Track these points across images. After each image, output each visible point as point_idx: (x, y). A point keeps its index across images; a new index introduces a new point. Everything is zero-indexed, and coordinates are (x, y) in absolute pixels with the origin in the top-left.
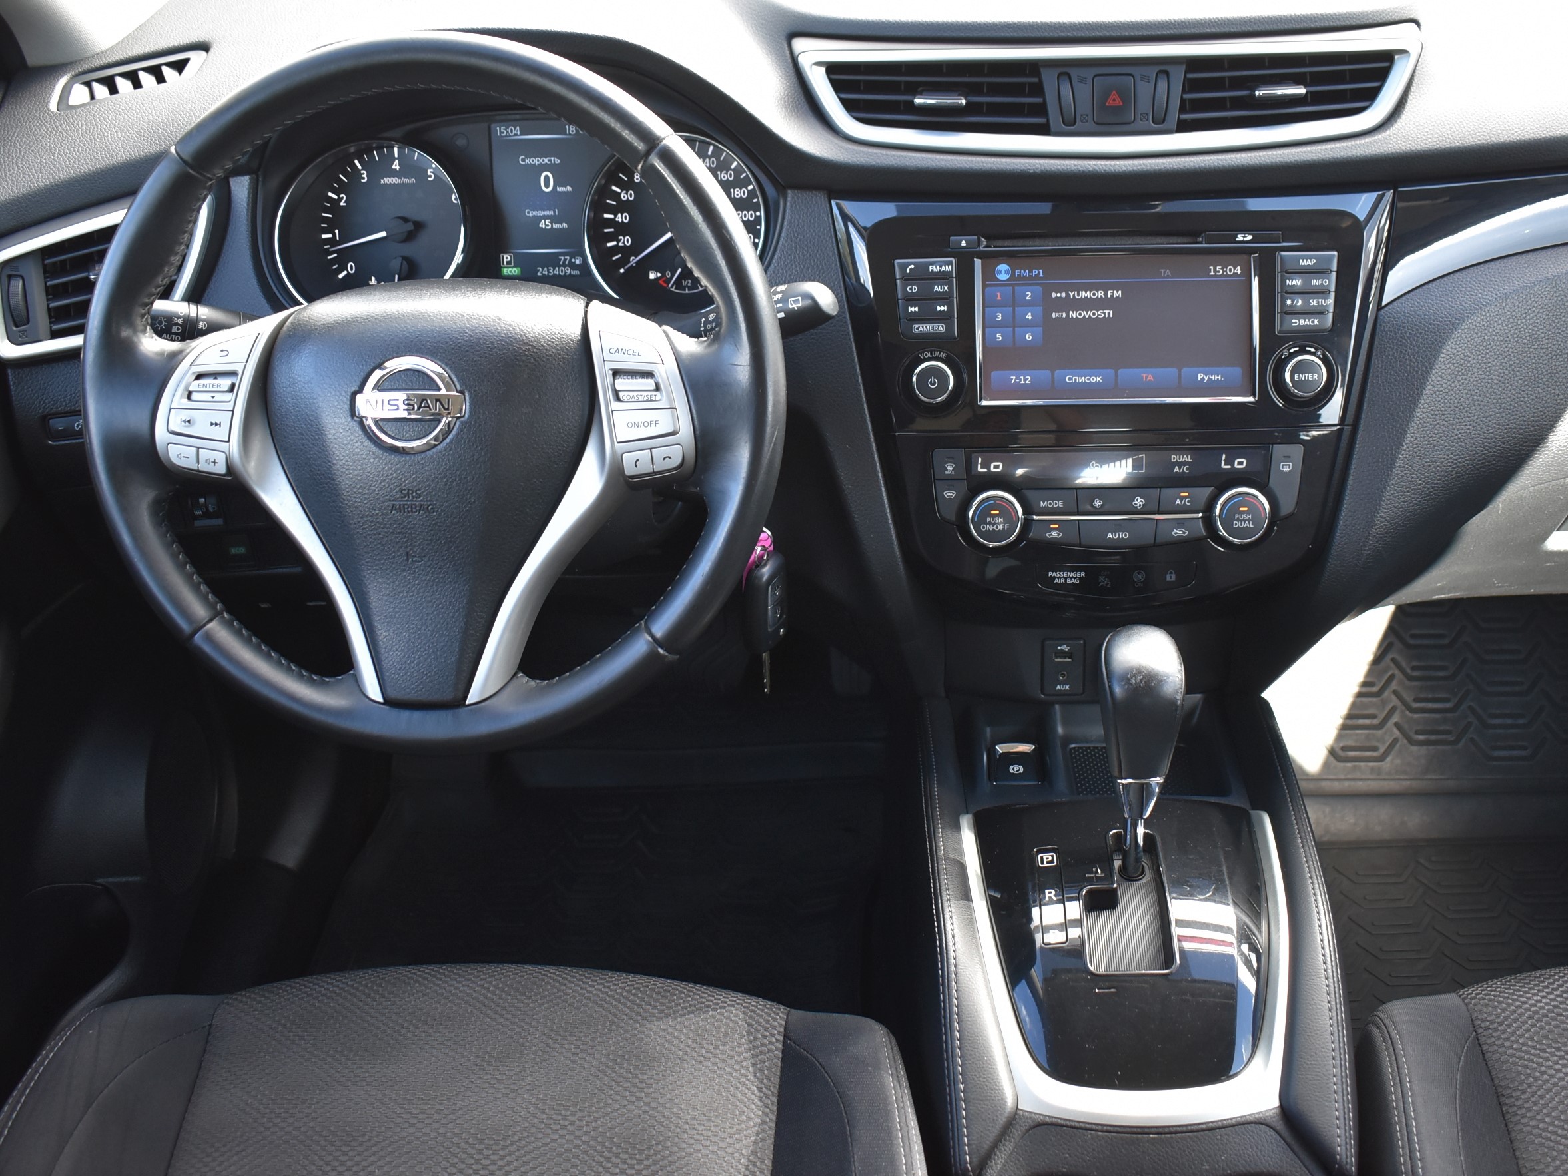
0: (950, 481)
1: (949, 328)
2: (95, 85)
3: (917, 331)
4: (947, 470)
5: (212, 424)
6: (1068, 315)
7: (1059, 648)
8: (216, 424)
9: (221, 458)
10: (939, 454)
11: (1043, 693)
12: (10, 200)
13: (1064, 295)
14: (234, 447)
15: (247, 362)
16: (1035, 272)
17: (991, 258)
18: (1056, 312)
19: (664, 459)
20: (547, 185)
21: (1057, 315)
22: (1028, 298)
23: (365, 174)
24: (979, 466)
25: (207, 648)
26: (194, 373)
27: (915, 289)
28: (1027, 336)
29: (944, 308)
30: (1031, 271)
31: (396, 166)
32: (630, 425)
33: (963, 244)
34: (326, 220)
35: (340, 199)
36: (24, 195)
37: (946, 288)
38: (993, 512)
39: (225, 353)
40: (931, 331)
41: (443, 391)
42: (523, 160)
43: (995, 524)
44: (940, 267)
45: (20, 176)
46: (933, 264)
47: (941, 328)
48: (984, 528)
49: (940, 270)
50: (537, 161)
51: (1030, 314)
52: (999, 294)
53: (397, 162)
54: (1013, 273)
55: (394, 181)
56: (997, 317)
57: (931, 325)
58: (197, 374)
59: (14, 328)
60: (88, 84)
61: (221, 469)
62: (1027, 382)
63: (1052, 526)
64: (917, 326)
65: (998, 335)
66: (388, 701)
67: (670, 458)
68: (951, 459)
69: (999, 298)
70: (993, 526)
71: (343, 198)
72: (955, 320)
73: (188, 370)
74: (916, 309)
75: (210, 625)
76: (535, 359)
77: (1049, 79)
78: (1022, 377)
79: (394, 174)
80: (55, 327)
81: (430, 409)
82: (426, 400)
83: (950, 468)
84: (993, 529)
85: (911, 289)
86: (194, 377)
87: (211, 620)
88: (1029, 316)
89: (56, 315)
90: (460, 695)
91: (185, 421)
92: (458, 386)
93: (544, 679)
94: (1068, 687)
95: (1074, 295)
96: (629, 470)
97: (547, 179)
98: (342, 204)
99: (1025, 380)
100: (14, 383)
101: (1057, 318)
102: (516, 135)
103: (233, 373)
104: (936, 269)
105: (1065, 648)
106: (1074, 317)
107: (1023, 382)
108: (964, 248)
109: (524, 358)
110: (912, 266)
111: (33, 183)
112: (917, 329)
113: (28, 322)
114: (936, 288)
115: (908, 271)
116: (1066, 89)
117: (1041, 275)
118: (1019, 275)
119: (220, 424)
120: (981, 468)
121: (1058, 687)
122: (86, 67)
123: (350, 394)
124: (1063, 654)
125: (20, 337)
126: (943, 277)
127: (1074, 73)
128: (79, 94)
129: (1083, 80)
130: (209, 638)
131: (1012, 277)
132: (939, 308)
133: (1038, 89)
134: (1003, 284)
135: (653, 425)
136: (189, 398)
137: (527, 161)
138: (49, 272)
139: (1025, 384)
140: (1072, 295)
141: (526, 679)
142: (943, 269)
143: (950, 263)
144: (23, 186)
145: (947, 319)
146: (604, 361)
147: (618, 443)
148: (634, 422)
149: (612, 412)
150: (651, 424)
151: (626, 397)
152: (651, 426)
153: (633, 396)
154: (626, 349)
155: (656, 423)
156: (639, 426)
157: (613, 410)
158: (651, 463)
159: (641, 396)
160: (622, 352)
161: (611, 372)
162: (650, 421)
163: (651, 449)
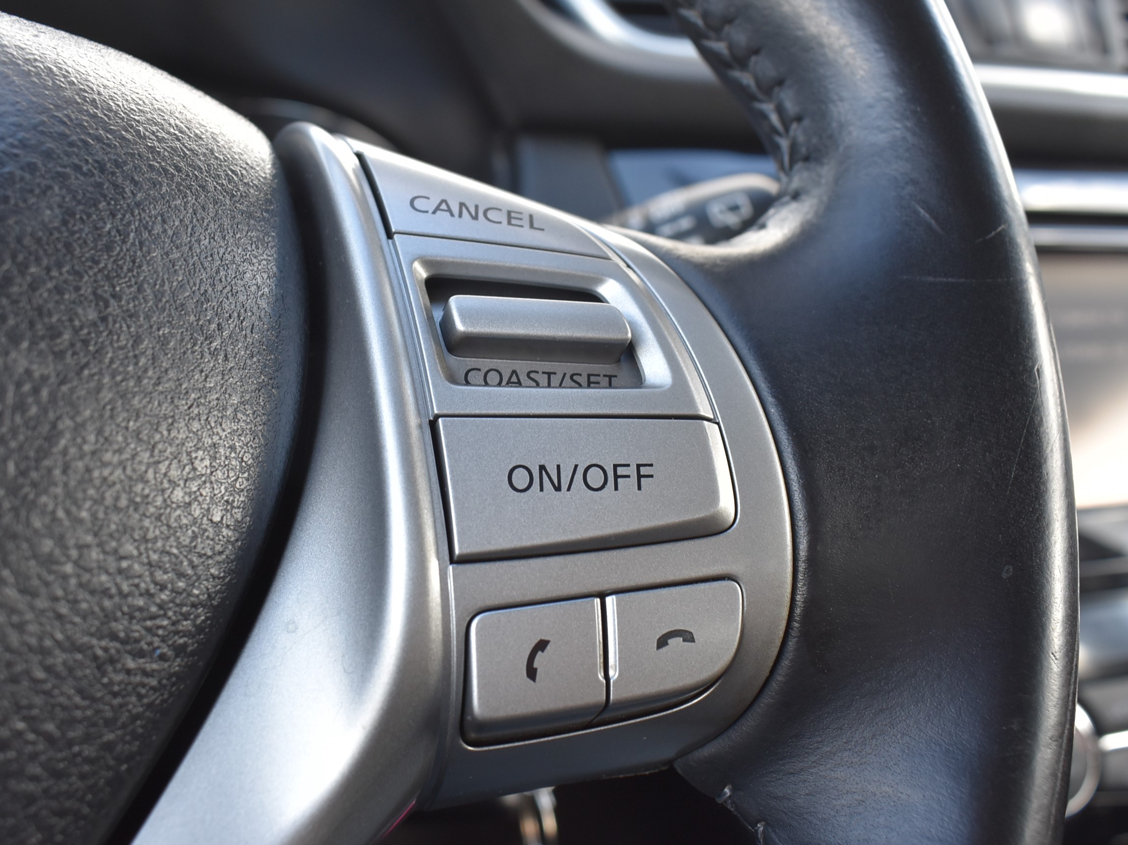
19: (662, 642)
32: (521, 479)
67: (688, 638)
135: (627, 487)
146: (389, 235)
147: (452, 561)
148: (542, 468)
149: (433, 425)
150: (616, 477)
151: (482, 373)
152: (616, 488)
153: (514, 372)
154: (477, 207)
155: (640, 476)
156: (564, 485)
157: (437, 417)
158: (600, 660)
159: (549, 374)
160: (464, 210)
161: (424, 275)
162: (621, 471)
163: (602, 596)
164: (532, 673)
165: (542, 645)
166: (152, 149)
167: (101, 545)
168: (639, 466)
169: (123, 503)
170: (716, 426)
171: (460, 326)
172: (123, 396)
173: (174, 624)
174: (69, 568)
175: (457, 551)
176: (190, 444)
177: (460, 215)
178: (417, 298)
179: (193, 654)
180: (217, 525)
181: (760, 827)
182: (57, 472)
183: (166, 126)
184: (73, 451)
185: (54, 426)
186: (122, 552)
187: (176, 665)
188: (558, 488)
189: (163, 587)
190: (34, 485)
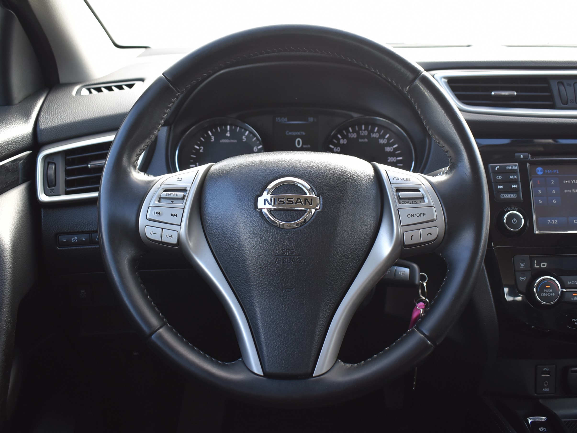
0: (523, 272)
1: (518, 196)
2: (93, 90)
3: (503, 197)
4: (521, 266)
5: (172, 215)
6: (572, 191)
7: (544, 369)
8: (174, 215)
9: (175, 235)
10: (517, 258)
11: (536, 393)
12: (53, 126)
13: (569, 182)
14: (183, 229)
15: (192, 184)
16: (554, 171)
17: (534, 164)
18: (566, 190)
19: (428, 235)
20: (299, 144)
21: (567, 191)
22: (552, 183)
23: (213, 138)
24: (535, 265)
25: (159, 343)
26: (163, 188)
27: (500, 177)
28: (554, 201)
29: (515, 186)
30: (552, 171)
31: (228, 134)
32: (409, 216)
33: (522, 156)
34: (193, 158)
35: (200, 149)
36: (60, 125)
37: (516, 177)
38: (547, 287)
39: (180, 179)
40: (510, 197)
41: (308, 195)
42: (288, 133)
43: (548, 292)
44: (512, 167)
45: (59, 117)
46: (508, 166)
47: (514, 196)
48: (542, 295)
49: (512, 169)
50: (294, 133)
51: (554, 190)
52: (539, 181)
53: (228, 132)
54: (544, 172)
55: (227, 141)
56: (538, 192)
57: (510, 195)
58: (165, 189)
59: (48, 188)
60: (89, 90)
61: (174, 241)
62: (556, 223)
63: (574, 294)
64: (503, 195)
65: (540, 201)
66: (266, 375)
67: (431, 234)
68: (523, 261)
69: (539, 183)
70: (547, 294)
71: (201, 149)
72: (521, 192)
73: (160, 187)
74: (502, 187)
75: (161, 330)
76: (355, 181)
77: (554, 85)
78: (553, 221)
79: (227, 138)
80: (68, 189)
81: (302, 204)
82: (300, 199)
83: (522, 265)
84: (547, 295)
85: (498, 177)
86: (163, 190)
87: (161, 327)
88: (554, 192)
89: (68, 184)
90: (310, 370)
91: (157, 213)
92: (316, 193)
93: (354, 363)
94: (548, 390)
95: (574, 182)
96: (407, 241)
97: (299, 142)
98: (201, 151)
99: (555, 222)
100: (44, 216)
101: (567, 193)
102: (285, 121)
103: (184, 190)
104: (510, 168)
105: (547, 369)
106: (575, 192)
107: (553, 223)
108: (522, 158)
109: (350, 180)
110: (498, 167)
111: (65, 120)
112: (503, 196)
113: (55, 185)
114: (511, 177)
115: (496, 169)
116: (562, 88)
117: (558, 173)
118: (547, 172)
119: (176, 216)
120: (536, 266)
121: (544, 390)
122: (88, 83)
123: (254, 197)
124: (546, 372)
125: (51, 192)
126: (513, 172)
127: (565, 82)
128: (85, 92)
129: (569, 85)
130: (160, 337)
131: (544, 173)
132: (513, 186)
133: (549, 89)
134: (540, 176)
135: (422, 216)
136: (159, 201)
137: (290, 133)
138: (68, 163)
139: (555, 224)
140: (573, 182)
141: (343, 363)
142: (513, 168)
143: (516, 166)
144: (60, 121)
145: (517, 191)
146: (391, 184)
147: (401, 226)
148: (411, 214)
149: (398, 210)
150: (421, 215)
151: (404, 202)
152: (421, 216)
153: (408, 201)
154: (402, 178)
155: (424, 215)
156: (414, 216)
157: (398, 209)
158: (420, 237)
159: (413, 201)
160: (401, 179)
161: (396, 189)
162: (421, 214)
163: (420, 229)
164: (411, 239)
165: (412, 236)
166: (360, 177)
167: (361, 227)
168: (424, 213)
169: (363, 222)
170: (434, 208)
171: (400, 197)
172: (362, 209)
173: (369, 235)
174: (358, 229)
175: (402, 225)
176: (369, 214)
177: (400, 180)
178: (395, 192)
179: (371, 238)
180: (373, 223)
181: (445, 259)
182: (356, 219)
183: (361, 173)
184: (357, 216)
185: (355, 214)
186: (363, 227)
187: (370, 240)
188: (413, 217)
189: (368, 231)
190: (354, 221)
